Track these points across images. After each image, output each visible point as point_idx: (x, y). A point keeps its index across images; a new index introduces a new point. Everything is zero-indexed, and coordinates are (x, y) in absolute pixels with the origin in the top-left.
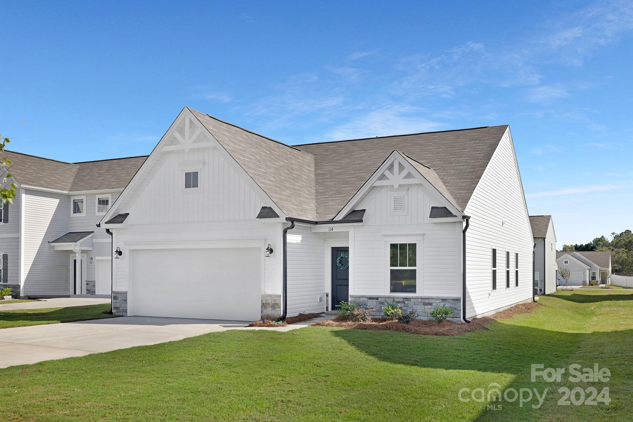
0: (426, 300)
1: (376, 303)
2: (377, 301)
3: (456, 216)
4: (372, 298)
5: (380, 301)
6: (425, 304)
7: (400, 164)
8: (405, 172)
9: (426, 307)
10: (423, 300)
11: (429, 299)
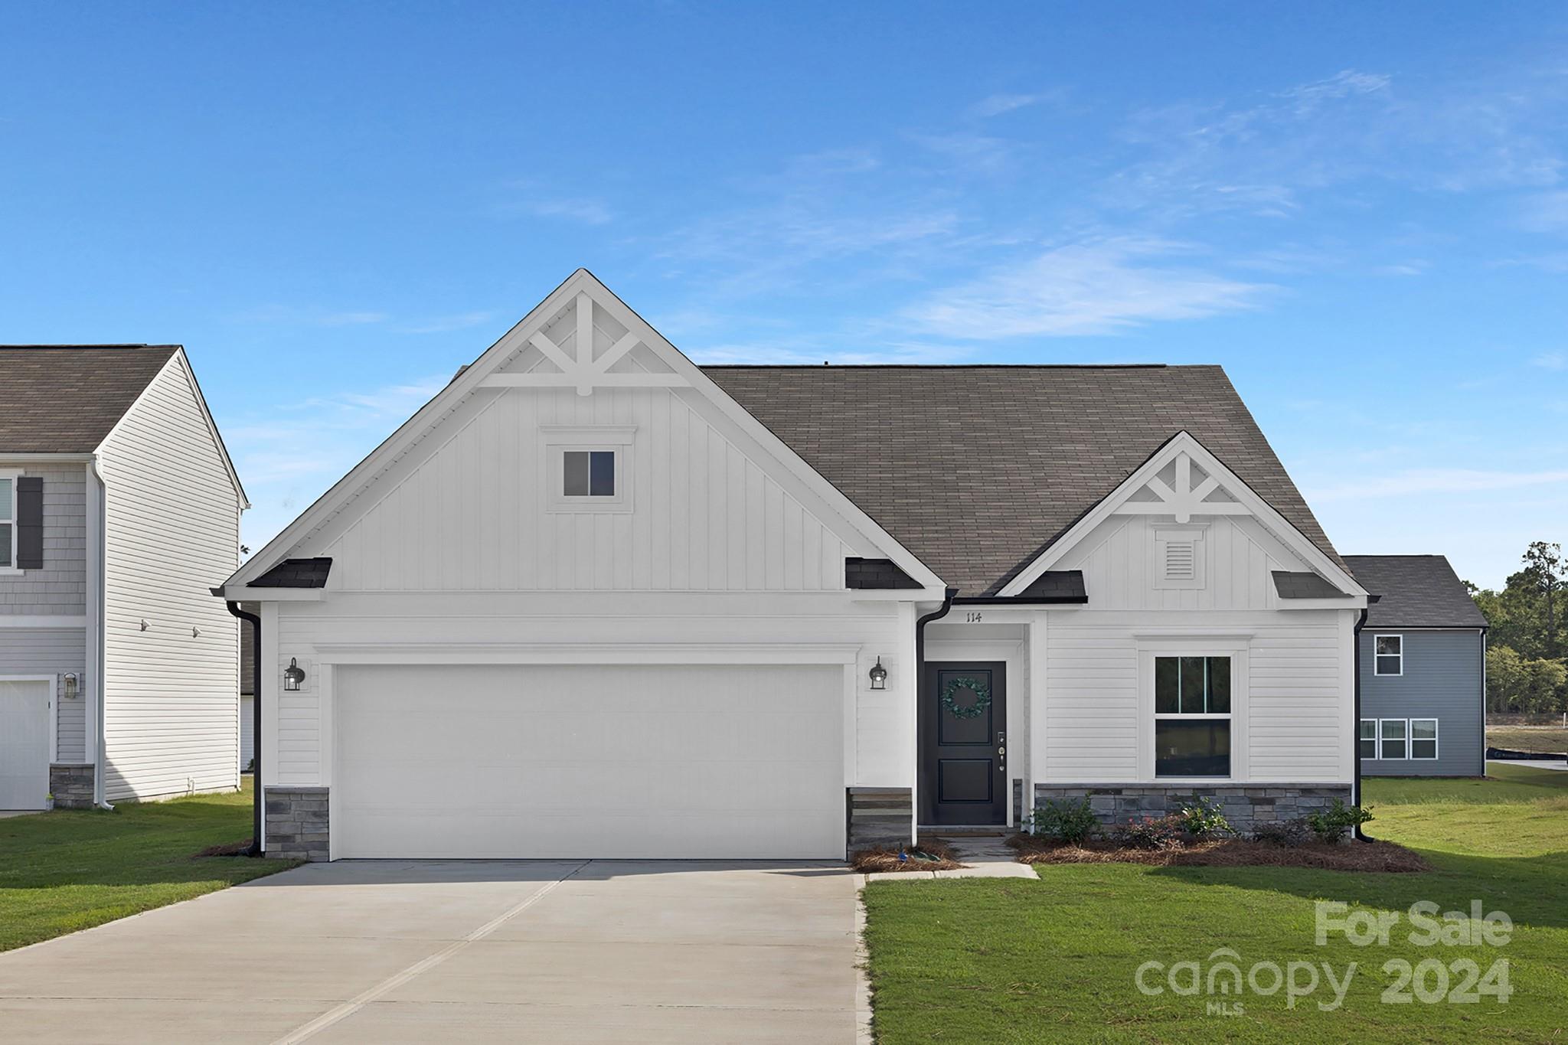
0: (1259, 792)
1: (1113, 803)
2: (1117, 797)
3: (1349, 596)
4: (1103, 789)
5: (1126, 797)
6: (1255, 802)
7: (1194, 465)
8: (1207, 487)
9: (1258, 808)
10: (1250, 794)
11: (1265, 789)
